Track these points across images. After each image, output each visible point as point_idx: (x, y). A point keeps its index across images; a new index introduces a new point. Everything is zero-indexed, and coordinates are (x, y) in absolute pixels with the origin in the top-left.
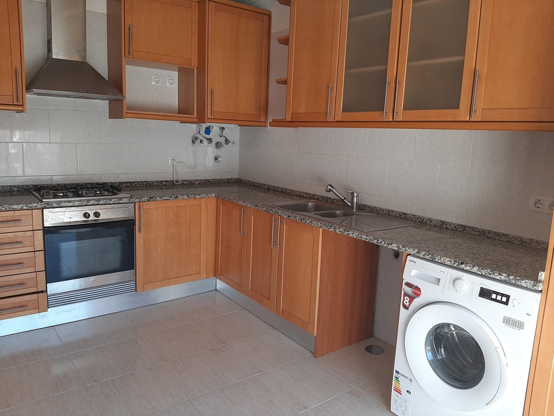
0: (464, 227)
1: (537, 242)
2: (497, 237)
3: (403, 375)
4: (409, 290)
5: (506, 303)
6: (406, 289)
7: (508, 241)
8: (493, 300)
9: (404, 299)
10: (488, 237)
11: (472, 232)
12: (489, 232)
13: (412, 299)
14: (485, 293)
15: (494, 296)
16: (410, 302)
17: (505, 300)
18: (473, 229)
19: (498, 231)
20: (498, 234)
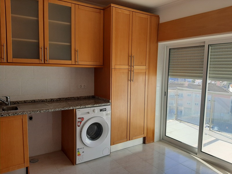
0: (60, 99)
1: (82, 97)
2: (71, 99)
3: (80, 149)
4: (80, 120)
5: (106, 110)
6: (78, 120)
7: (74, 99)
8: (103, 111)
9: (78, 124)
10: (68, 100)
11: (63, 99)
12: (68, 98)
13: (81, 122)
14: (101, 110)
15: (103, 110)
16: (80, 124)
17: (105, 110)
18: (63, 98)
19: (71, 97)
20: (71, 98)
